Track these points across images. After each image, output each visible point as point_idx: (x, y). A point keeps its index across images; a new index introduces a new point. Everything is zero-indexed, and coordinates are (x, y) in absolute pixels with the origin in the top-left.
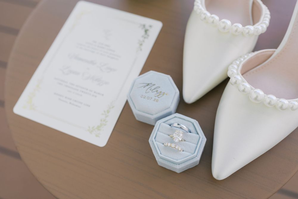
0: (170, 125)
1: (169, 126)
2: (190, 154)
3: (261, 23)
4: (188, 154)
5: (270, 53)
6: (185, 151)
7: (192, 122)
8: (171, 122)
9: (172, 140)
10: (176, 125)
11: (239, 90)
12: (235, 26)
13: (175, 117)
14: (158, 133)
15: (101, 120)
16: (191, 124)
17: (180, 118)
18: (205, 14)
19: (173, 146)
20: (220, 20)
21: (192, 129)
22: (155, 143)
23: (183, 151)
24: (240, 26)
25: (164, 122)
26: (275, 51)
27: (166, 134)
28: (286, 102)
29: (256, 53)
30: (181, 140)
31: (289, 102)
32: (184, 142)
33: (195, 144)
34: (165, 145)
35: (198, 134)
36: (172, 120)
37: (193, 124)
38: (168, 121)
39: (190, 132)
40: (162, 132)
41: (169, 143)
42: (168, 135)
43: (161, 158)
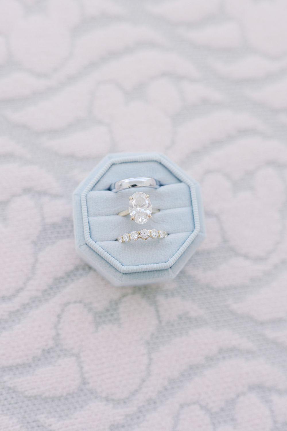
0: (109, 189)
1: (109, 192)
2: (186, 234)
4: (182, 235)
6: (172, 233)
7: (156, 161)
8: (107, 180)
13: (111, 166)
14: (92, 219)
17: (123, 163)
19: (145, 233)
21: (162, 175)
23: (168, 234)
27: (110, 215)
30: (152, 213)
32: (158, 214)
33: (185, 206)
34: (123, 242)
35: (180, 181)
36: (109, 174)
37: (160, 163)
38: (101, 182)
39: (161, 185)
40: (100, 215)
41: (129, 232)
42: (113, 215)
43: (126, 274)
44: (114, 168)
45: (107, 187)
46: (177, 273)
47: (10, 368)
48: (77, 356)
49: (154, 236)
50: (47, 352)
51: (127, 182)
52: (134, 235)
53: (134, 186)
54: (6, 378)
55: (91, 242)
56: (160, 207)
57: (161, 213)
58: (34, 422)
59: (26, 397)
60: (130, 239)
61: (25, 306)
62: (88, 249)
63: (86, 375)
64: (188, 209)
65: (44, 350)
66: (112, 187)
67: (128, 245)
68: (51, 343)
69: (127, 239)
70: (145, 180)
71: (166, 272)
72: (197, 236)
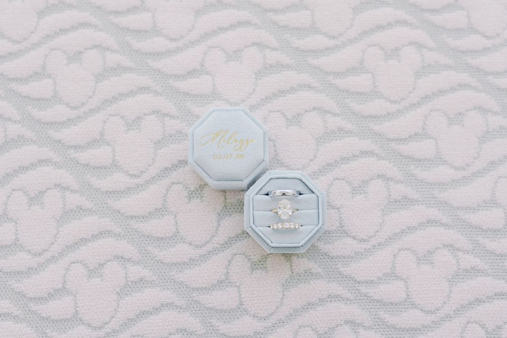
1: (267, 196)
2: (313, 227)
4: (310, 227)
6: (305, 225)
7: (298, 179)
8: (267, 189)
13: (270, 180)
14: (255, 213)
17: (278, 179)
19: (287, 225)
21: (301, 188)
22: (256, 229)
23: (302, 226)
27: (267, 211)
30: (292, 212)
32: (297, 213)
33: (314, 209)
34: (273, 229)
35: (312, 192)
36: (268, 184)
37: (301, 180)
38: (263, 189)
39: (300, 194)
40: (260, 210)
41: (277, 224)
42: (269, 211)
43: (273, 247)
44: (272, 181)
45: (266, 193)
46: (306, 250)
47: (197, 289)
48: (239, 287)
49: (292, 227)
50: (220, 282)
51: (278, 192)
52: (280, 226)
53: (284, 194)
54: (194, 295)
55: (254, 227)
56: (298, 209)
57: (298, 212)
58: (209, 323)
59: (205, 307)
60: (277, 228)
61: (209, 253)
62: (252, 230)
63: (243, 300)
64: (315, 211)
65: (218, 281)
66: (270, 193)
67: (277, 231)
68: (223, 277)
69: (275, 228)
70: (290, 192)
71: (298, 249)
72: (321, 228)
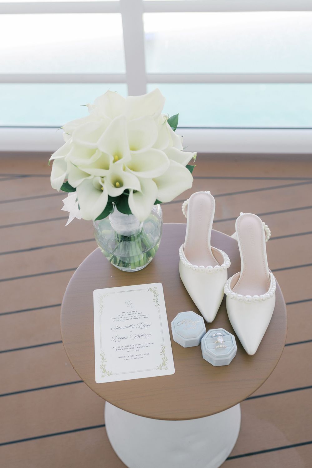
0: (211, 337)
2: (231, 347)
3: (226, 261)
5: (238, 275)
6: (228, 346)
8: (210, 335)
9: (218, 343)
10: (214, 335)
11: (238, 300)
12: (201, 267)
15: (163, 359)
16: (222, 331)
17: (213, 331)
18: (190, 265)
19: (221, 346)
20: (199, 266)
22: (209, 350)
24: (211, 267)
25: (207, 337)
26: (240, 273)
27: (211, 343)
28: (263, 296)
29: (231, 278)
31: (265, 295)
34: (216, 349)
35: (228, 335)
